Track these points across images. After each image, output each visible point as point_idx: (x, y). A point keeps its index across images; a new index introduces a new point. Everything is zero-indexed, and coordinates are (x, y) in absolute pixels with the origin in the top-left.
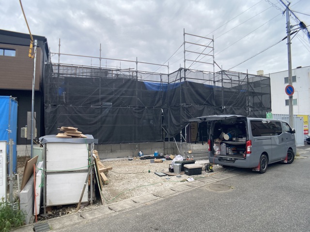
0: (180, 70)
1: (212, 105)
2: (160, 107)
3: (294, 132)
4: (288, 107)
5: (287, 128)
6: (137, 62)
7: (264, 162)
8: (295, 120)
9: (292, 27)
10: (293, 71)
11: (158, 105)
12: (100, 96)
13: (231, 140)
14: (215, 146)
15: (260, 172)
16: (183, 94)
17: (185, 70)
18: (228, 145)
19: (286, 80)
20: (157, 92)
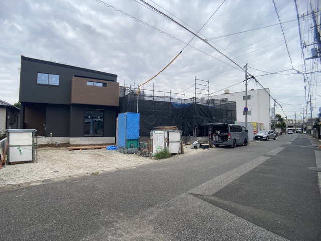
0: (193, 98)
1: (207, 116)
2: (181, 117)
3: (247, 131)
4: (245, 116)
5: (244, 129)
6: (170, 93)
7: (234, 143)
8: (249, 125)
9: (248, 76)
10: (248, 92)
11: (180, 116)
12: (154, 111)
13: (220, 133)
14: (213, 136)
15: (233, 147)
16: (194, 111)
17: (196, 99)
18: (219, 136)
19: (244, 98)
20: (179, 109)
